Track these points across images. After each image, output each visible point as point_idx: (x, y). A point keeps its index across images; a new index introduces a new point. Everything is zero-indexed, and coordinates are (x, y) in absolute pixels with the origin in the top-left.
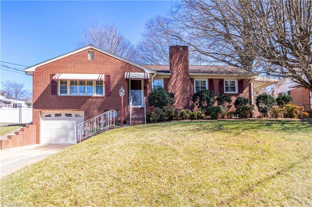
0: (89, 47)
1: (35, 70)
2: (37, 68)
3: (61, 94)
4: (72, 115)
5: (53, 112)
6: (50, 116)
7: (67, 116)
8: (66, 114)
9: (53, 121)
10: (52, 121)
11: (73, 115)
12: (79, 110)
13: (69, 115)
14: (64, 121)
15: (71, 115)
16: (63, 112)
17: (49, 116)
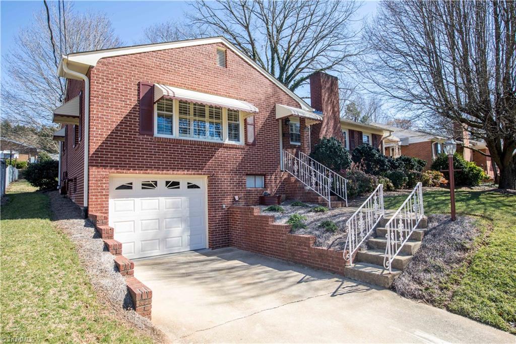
0: (219, 40)
1: (99, 62)
2: (103, 58)
3: (158, 133)
4: (181, 186)
5: (137, 178)
6: (131, 188)
7: (169, 186)
8: (167, 183)
9: (138, 200)
10: (135, 199)
11: (183, 185)
12: (201, 174)
13: (174, 185)
14: (162, 199)
15: (178, 183)
16: (161, 177)
17: (128, 187)
